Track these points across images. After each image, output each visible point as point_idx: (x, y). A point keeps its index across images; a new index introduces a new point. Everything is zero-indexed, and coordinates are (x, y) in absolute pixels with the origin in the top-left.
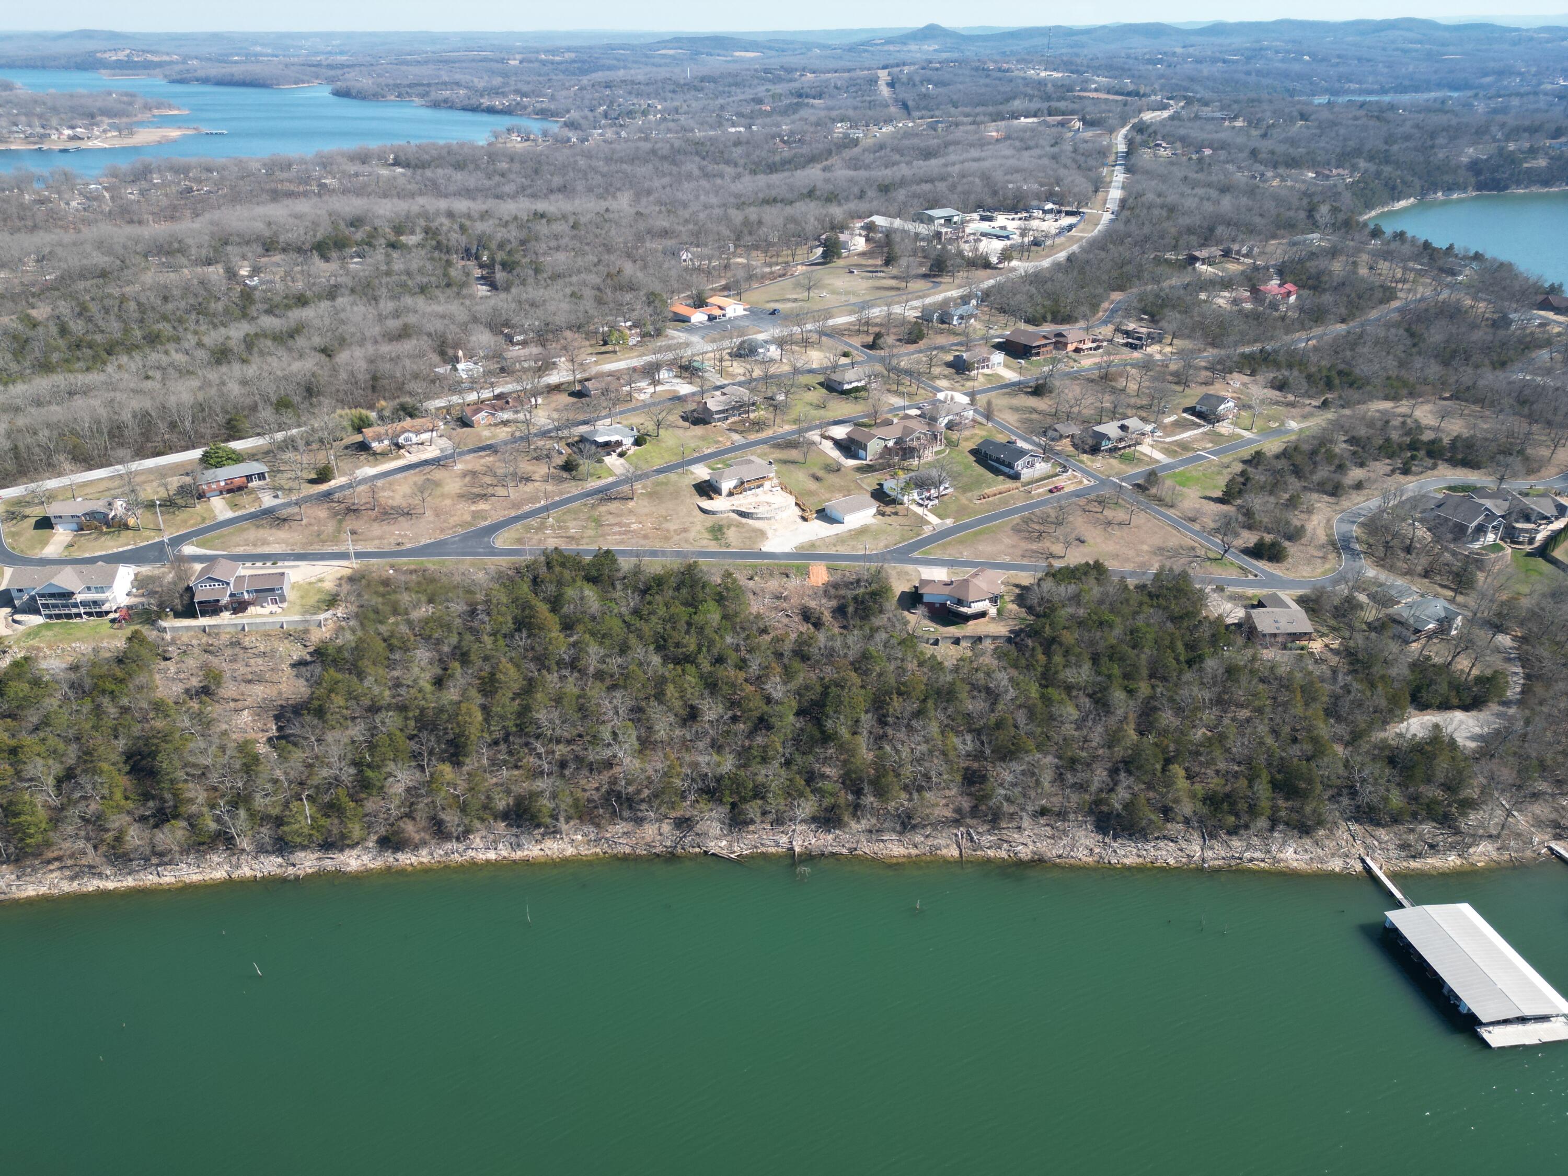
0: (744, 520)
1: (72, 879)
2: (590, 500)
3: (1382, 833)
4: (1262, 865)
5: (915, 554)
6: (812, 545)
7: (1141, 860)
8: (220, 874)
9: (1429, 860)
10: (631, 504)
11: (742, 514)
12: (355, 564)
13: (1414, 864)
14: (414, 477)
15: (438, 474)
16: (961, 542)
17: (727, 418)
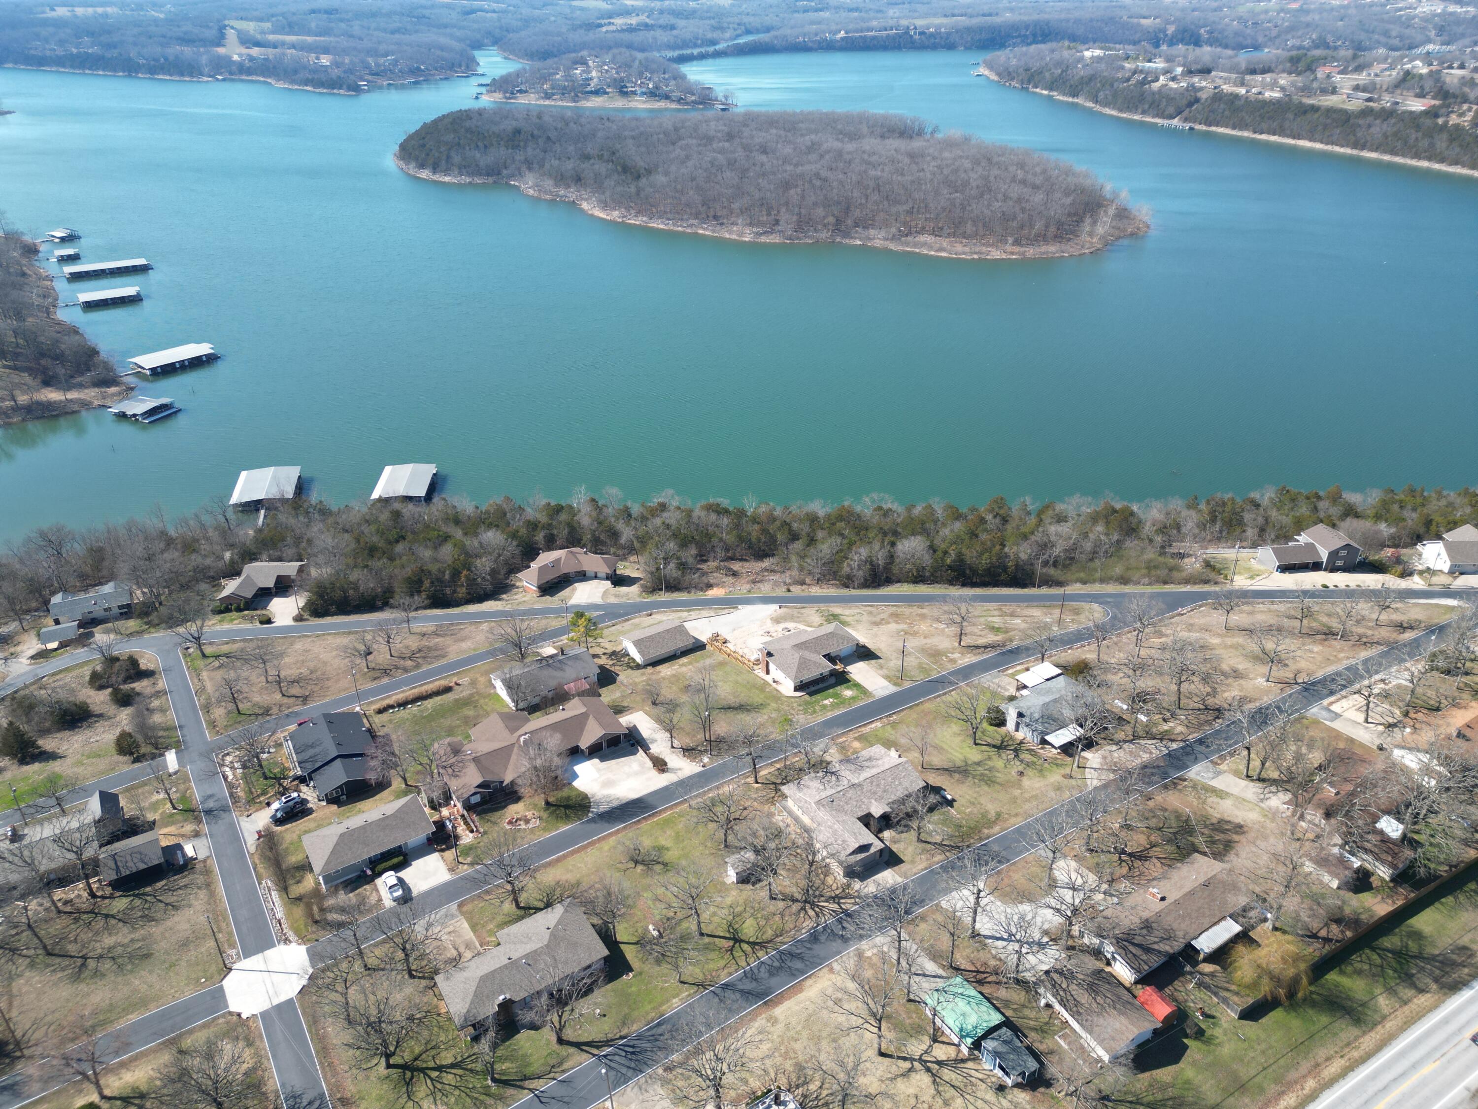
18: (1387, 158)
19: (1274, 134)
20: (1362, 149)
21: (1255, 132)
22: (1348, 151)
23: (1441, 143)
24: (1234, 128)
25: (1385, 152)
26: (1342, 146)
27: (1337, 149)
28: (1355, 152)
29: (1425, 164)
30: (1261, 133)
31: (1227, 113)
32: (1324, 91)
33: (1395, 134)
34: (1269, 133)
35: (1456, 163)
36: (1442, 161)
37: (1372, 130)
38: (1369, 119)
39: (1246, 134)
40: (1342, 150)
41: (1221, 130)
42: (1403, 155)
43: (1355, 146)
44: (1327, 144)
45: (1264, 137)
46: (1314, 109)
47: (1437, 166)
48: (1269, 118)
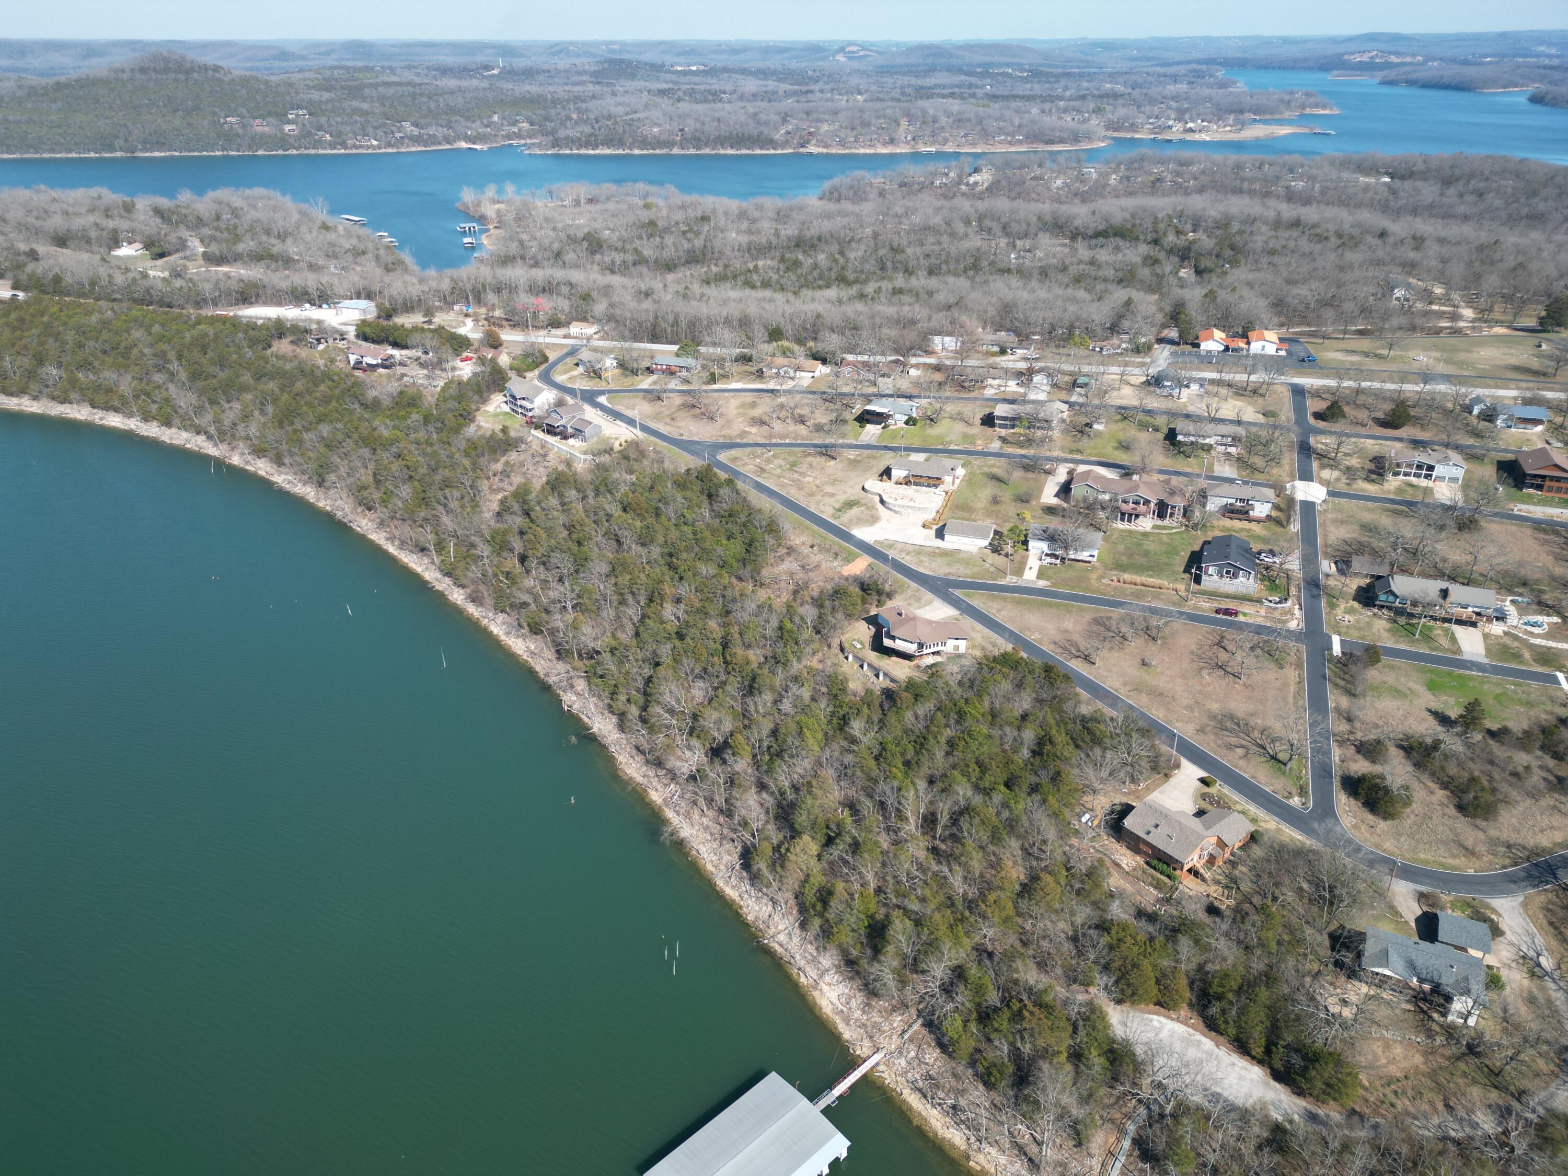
0: (879, 506)
1: (387, 539)
2: (811, 450)
3: (932, 1055)
4: (803, 980)
5: (957, 592)
6: (891, 545)
7: (737, 899)
8: (419, 570)
9: (935, 1113)
10: (832, 463)
11: (882, 502)
12: (641, 435)
13: (913, 1100)
14: (749, 397)
15: (767, 398)
16: (1019, 602)
17: (1013, 427)
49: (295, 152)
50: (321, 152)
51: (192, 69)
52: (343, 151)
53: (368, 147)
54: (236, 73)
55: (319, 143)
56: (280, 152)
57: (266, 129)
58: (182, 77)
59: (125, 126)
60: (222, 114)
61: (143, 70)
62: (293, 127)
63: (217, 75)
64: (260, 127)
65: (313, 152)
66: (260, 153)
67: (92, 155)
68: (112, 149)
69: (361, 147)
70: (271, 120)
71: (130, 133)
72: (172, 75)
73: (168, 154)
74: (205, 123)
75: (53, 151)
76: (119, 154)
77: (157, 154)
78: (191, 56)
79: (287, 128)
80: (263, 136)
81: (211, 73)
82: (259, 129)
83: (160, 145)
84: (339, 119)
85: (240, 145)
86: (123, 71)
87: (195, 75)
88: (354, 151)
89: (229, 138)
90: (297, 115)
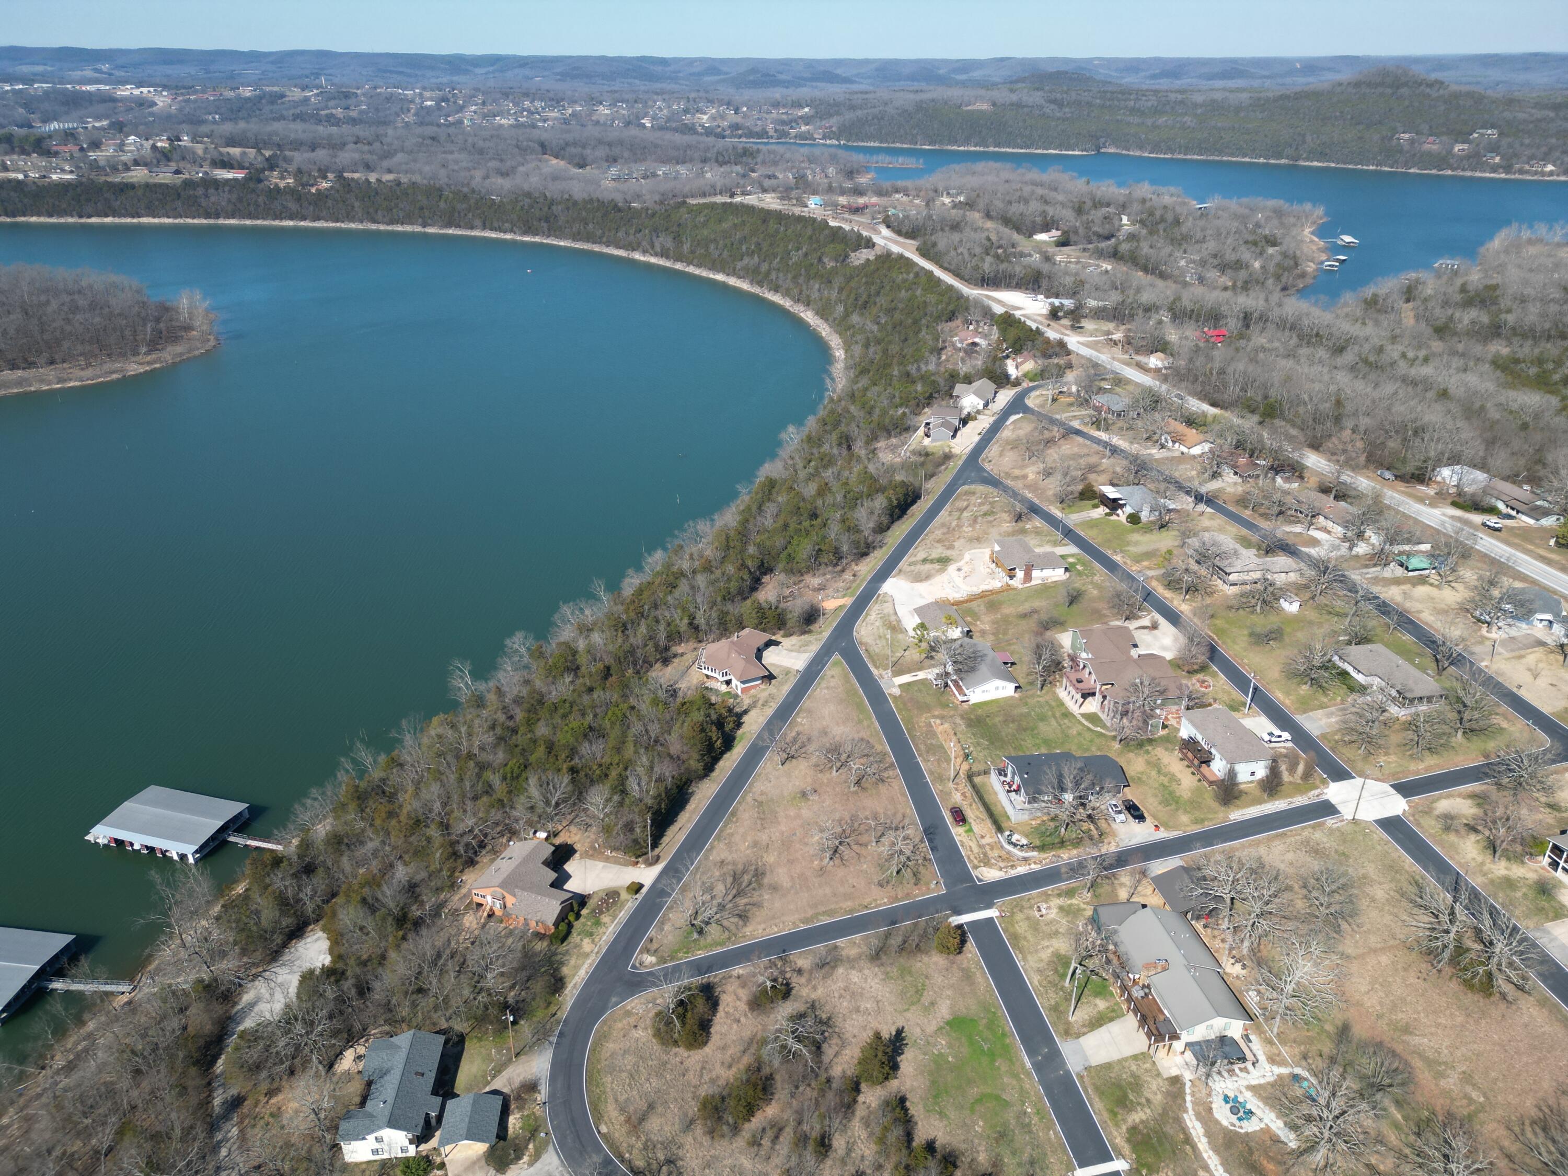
5: (836, 659)
6: (884, 602)
11: (956, 569)
12: (967, 451)
16: (848, 692)
18: (248, 222)
19: (107, 216)
20: (217, 216)
21: (81, 217)
22: (204, 221)
23: (293, 206)
24: (51, 216)
25: (243, 217)
26: (194, 218)
27: (189, 221)
28: (212, 221)
29: (291, 223)
30: (90, 216)
31: (26, 201)
32: (115, 169)
33: (240, 200)
34: (99, 216)
35: (318, 219)
36: (304, 218)
37: (213, 199)
38: (200, 191)
39: (70, 220)
40: (196, 221)
41: (34, 219)
42: (264, 219)
43: (208, 216)
44: (175, 217)
45: (94, 220)
46: (132, 186)
47: (302, 223)
48: (88, 200)
49: (1449, 172)
50: (1478, 174)
51: (1406, 84)
52: (1503, 176)
53: (1536, 173)
54: (1454, 88)
55: (1482, 166)
56: (1434, 172)
57: (1435, 147)
58: (1389, 91)
59: (1304, 136)
60: (1401, 129)
61: (1357, 84)
62: (1466, 146)
63: (1428, 90)
64: (1432, 145)
65: (1468, 174)
66: (1412, 171)
67: (1262, 160)
68: (1279, 156)
69: (1527, 172)
70: (1444, 138)
71: (1304, 142)
72: (1380, 90)
73: (1325, 164)
74: (1376, 137)
75: (1233, 155)
76: (1283, 161)
77: (1316, 164)
78: (1417, 70)
79: (1457, 148)
80: (1430, 154)
81: (1422, 88)
82: (1426, 147)
83: (1322, 156)
84: (1527, 141)
85: (1396, 162)
86: (1340, 84)
87: (1404, 91)
88: (1517, 176)
89: (1390, 152)
90: (1482, 135)
